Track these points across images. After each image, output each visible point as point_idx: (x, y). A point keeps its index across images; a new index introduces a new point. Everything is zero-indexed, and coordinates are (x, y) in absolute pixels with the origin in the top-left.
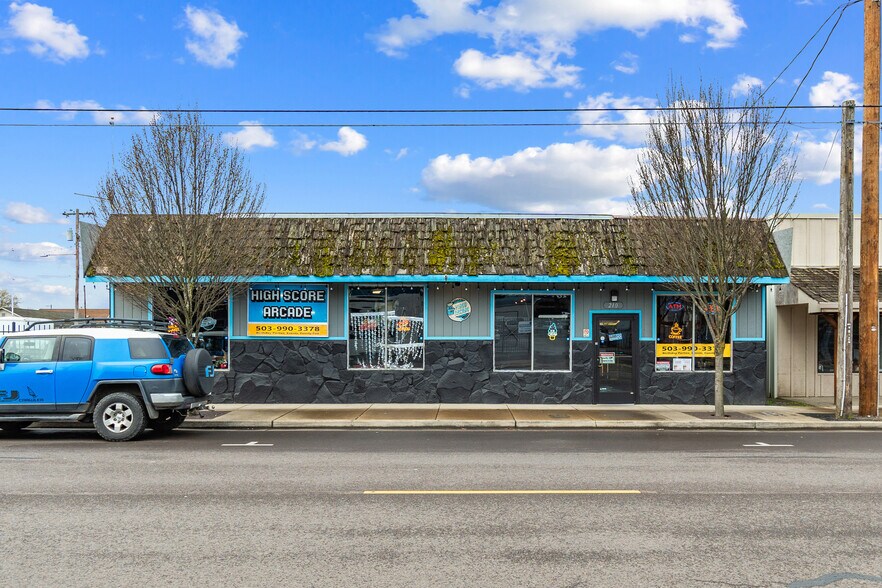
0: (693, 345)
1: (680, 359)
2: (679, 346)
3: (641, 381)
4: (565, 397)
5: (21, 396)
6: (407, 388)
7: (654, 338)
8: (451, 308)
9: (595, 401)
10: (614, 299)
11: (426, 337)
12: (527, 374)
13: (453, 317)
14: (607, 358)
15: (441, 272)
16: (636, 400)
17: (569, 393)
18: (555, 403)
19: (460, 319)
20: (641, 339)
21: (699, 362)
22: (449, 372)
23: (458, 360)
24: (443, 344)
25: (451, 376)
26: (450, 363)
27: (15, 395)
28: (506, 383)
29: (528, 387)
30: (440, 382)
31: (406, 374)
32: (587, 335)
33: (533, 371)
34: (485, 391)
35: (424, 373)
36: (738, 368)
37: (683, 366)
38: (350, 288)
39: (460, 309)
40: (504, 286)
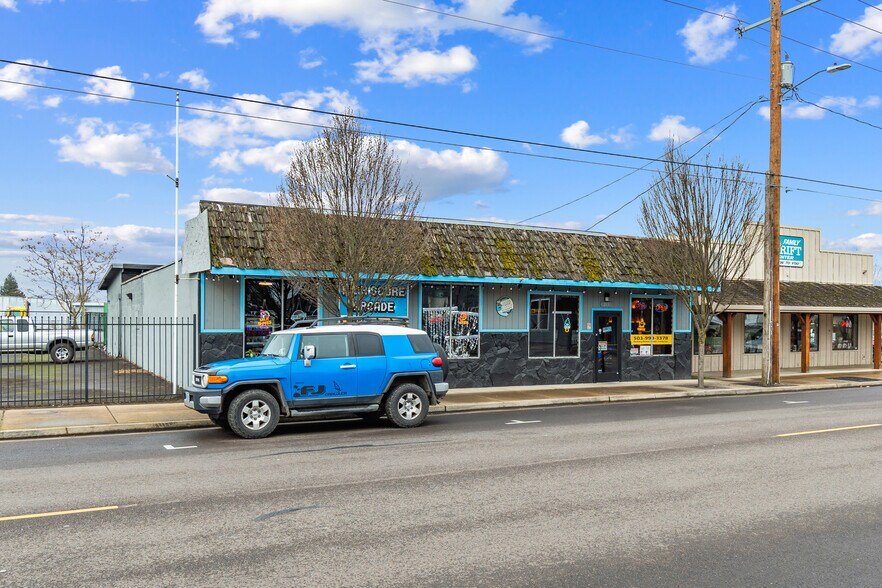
0: (652, 335)
1: (644, 346)
2: (644, 336)
3: (623, 363)
4: (576, 378)
5: (327, 391)
6: (467, 375)
7: (630, 331)
8: (499, 304)
9: (596, 380)
10: (607, 299)
11: (481, 329)
12: (551, 360)
13: (501, 312)
14: (603, 346)
15: (515, 275)
16: (619, 378)
17: (579, 375)
18: (570, 383)
19: (506, 314)
20: (624, 331)
21: (656, 349)
22: (498, 359)
23: (504, 350)
24: (495, 335)
25: (501, 364)
26: (499, 352)
27: (322, 389)
28: (537, 368)
29: (553, 370)
30: (492, 369)
31: (466, 362)
32: (590, 329)
33: (554, 357)
34: (524, 375)
35: (480, 361)
36: (677, 353)
37: (646, 351)
38: (423, 285)
39: (507, 305)
40: (536, 287)
